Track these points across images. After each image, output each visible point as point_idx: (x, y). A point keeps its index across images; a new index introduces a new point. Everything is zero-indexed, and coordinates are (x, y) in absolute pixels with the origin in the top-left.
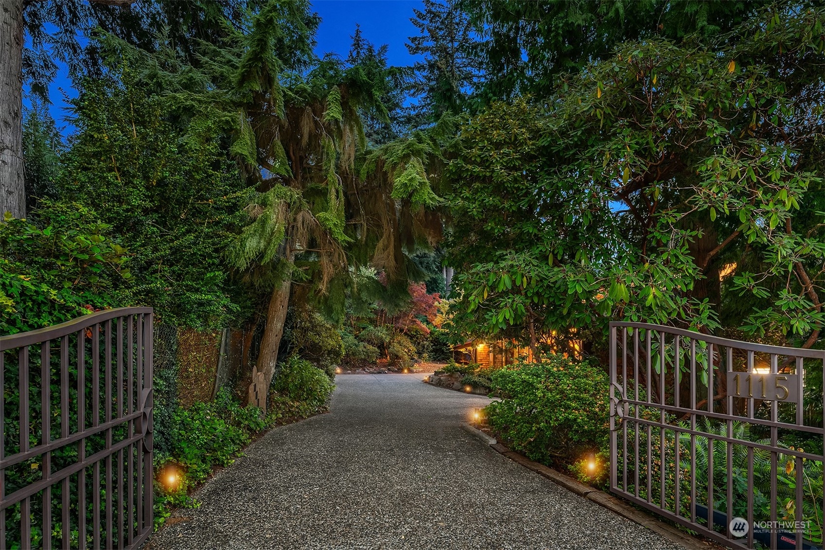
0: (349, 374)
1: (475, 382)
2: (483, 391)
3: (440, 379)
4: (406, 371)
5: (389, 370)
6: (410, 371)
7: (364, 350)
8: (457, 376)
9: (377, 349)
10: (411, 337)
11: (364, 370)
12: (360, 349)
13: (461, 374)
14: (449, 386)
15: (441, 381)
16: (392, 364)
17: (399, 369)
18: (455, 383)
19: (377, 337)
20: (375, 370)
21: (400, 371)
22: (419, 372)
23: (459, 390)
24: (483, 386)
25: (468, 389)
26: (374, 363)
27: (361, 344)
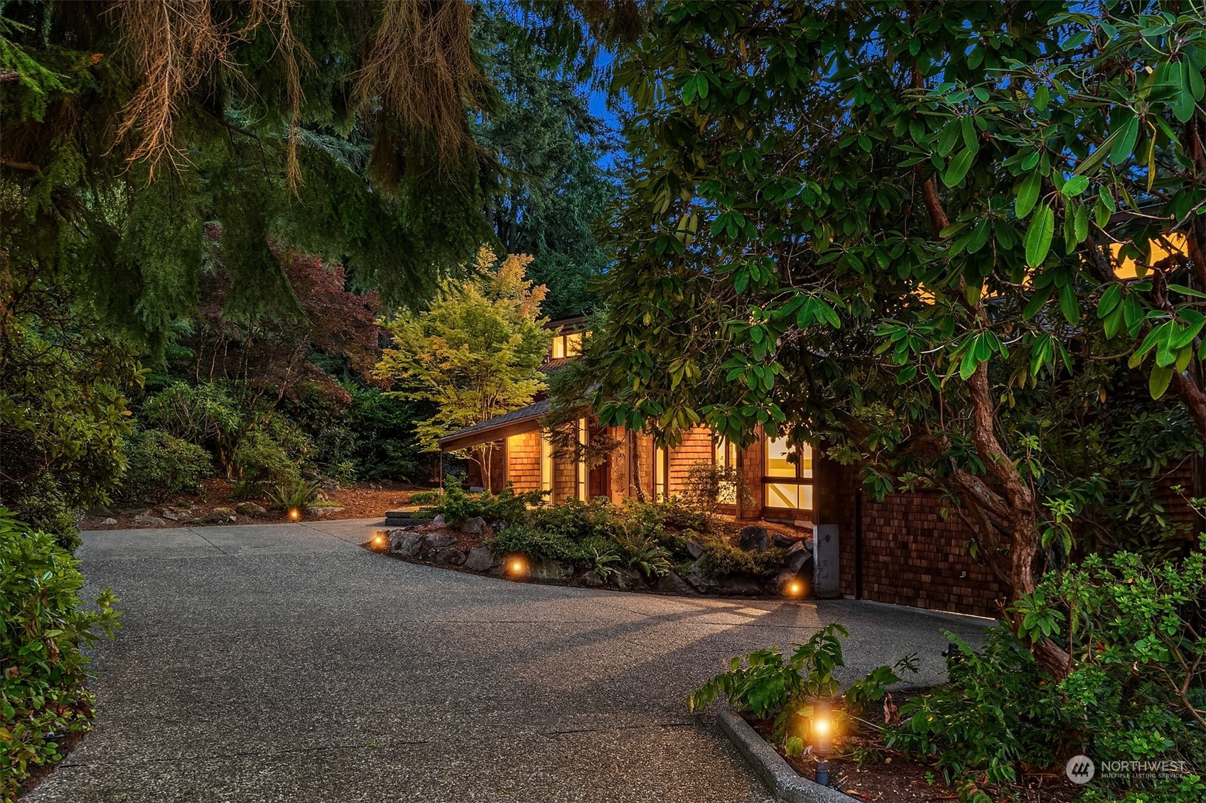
0: (111, 527)
1: (536, 547)
2: (558, 572)
3: (423, 539)
4: (294, 514)
5: (240, 512)
6: (306, 515)
7: (163, 452)
8: (476, 528)
9: (201, 451)
10: (294, 414)
11: (160, 514)
12: (148, 451)
13: (489, 520)
14: (454, 562)
15: (430, 544)
16: (252, 493)
17: (270, 509)
18: (474, 551)
19: (201, 417)
20: (196, 513)
21: (278, 513)
22: (333, 517)
23: (487, 573)
24: (559, 559)
25: (517, 567)
26: (191, 493)
27: (150, 434)
